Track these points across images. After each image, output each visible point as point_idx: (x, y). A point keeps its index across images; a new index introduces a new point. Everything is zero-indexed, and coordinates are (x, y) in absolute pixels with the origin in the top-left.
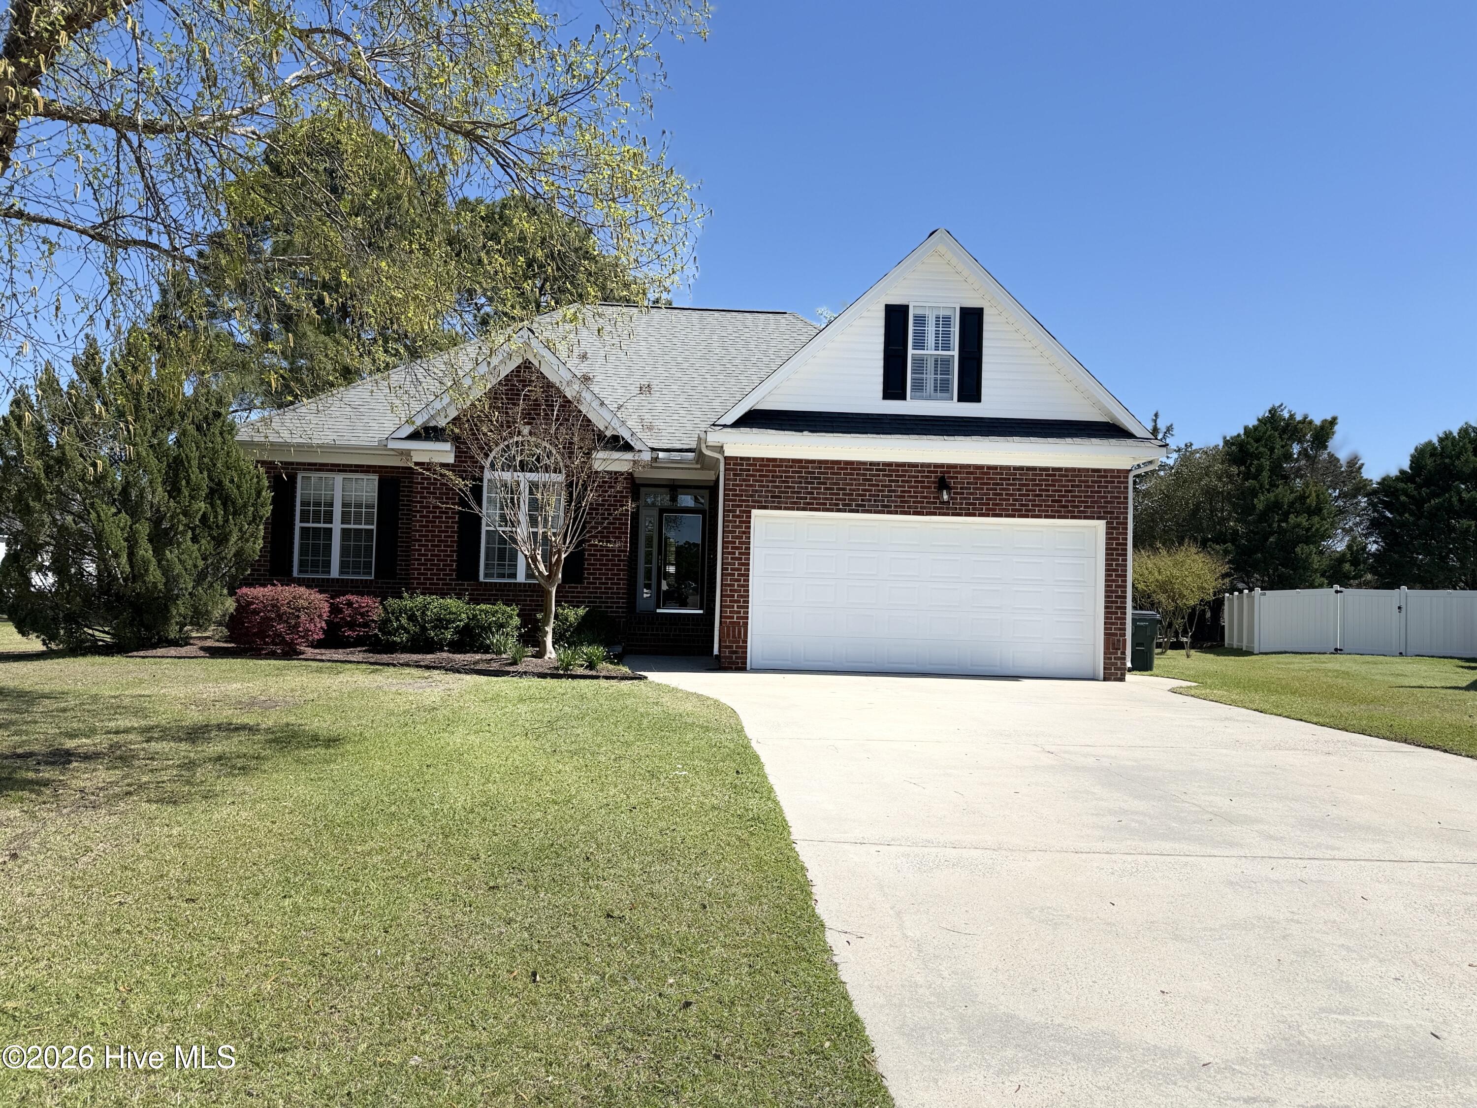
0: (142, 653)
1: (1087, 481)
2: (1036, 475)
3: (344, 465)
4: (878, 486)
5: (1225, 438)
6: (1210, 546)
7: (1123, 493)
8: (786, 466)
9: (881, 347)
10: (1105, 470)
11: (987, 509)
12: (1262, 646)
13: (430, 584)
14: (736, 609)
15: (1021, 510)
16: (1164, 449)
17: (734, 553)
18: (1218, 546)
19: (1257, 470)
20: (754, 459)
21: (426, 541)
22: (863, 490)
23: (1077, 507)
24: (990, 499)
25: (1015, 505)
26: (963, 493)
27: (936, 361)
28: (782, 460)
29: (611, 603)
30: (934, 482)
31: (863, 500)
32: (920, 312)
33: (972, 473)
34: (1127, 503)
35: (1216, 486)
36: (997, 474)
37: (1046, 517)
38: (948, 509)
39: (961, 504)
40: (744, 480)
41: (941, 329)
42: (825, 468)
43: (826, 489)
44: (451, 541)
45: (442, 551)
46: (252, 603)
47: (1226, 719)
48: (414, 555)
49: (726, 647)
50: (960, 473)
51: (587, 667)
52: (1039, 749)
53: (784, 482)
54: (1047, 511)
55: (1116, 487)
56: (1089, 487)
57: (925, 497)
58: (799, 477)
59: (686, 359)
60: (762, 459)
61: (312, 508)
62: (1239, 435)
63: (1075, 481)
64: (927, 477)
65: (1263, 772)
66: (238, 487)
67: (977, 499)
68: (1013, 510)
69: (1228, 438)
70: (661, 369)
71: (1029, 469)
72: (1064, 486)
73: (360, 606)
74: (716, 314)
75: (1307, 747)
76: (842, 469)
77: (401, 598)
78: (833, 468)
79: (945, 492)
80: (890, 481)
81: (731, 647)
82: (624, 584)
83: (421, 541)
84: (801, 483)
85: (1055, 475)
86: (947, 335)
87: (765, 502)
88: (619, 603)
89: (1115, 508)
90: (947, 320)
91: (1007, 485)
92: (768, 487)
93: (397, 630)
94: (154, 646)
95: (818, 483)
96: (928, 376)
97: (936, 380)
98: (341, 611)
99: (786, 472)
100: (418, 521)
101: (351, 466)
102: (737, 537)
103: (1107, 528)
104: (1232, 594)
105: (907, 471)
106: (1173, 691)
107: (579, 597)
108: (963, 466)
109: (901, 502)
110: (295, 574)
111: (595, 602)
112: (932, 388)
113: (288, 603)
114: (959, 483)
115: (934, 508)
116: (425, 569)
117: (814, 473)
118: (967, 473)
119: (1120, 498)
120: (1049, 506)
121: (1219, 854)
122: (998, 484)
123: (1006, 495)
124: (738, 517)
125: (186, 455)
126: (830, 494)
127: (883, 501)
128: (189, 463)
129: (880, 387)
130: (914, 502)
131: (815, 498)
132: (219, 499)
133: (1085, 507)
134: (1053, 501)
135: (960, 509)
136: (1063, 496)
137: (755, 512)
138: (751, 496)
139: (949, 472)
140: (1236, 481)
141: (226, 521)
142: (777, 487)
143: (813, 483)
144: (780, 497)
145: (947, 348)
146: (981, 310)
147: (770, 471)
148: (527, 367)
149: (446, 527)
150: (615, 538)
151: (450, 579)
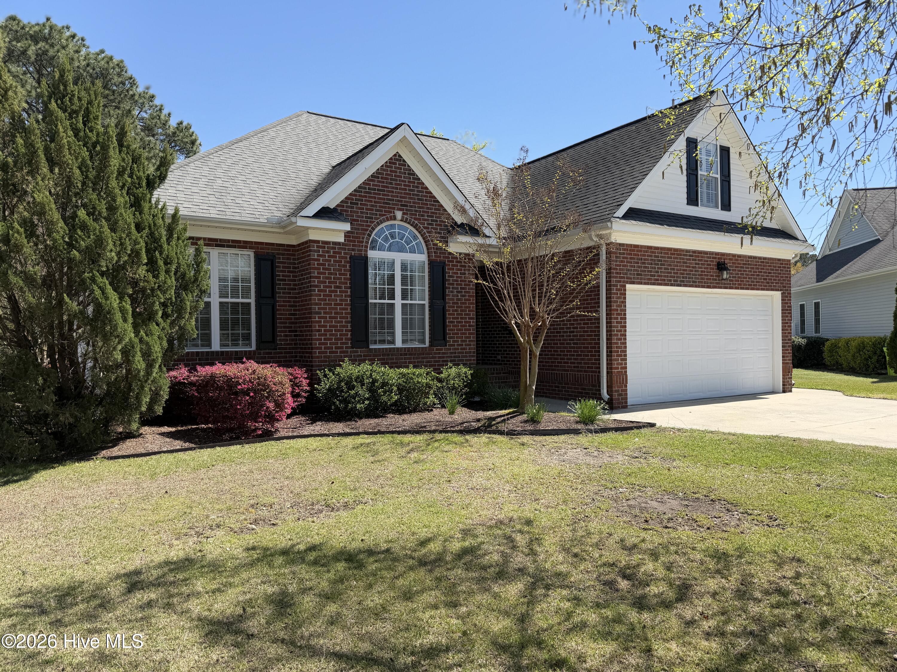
1: (776, 267)
2: (757, 262)
3: (221, 240)
4: (690, 267)
7: (789, 274)
8: (643, 251)
9: (685, 167)
10: (783, 260)
11: (738, 284)
13: (330, 352)
14: (620, 361)
17: (618, 318)
20: (627, 245)
21: (325, 313)
22: (683, 270)
23: (773, 283)
24: (739, 277)
30: (716, 265)
31: (683, 278)
33: (731, 259)
34: (790, 281)
36: (742, 260)
37: (761, 289)
38: (722, 284)
40: (622, 261)
42: (662, 253)
43: (665, 269)
44: (346, 313)
45: (339, 322)
48: (315, 327)
49: (617, 393)
50: (726, 259)
53: (643, 263)
54: (762, 286)
55: (787, 271)
56: (777, 270)
57: (712, 276)
58: (651, 260)
60: (631, 245)
63: (772, 266)
64: (711, 261)
67: (734, 277)
78: (668, 254)
79: (725, 272)
80: (695, 263)
81: (619, 391)
83: (320, 313)
84: (652, 264)
89: (786, 284)
91: (746, 268)
92: (635, 266)
100: (316, 295)
101: (228, 241)
103: (782, 297)
105: (703, 257)
107: (443, 357)
109: (701, 278)
111: (455, 361)
117: (657, 257)
119: (788, 277)
120: (762, 282)
122: (742, 267)
123: (746, 274)
124: (619, 290)
126: (667, 273)
127: (692, 278)
129: (685, 196)
130: (707, 279)
131: (659, 276)
133: (776, 283)
134: (763, 279)
136: (767, 276)
137: (628, 286)
138: (626, 274)
139: (722, 259)
142: (639, 267)
143: (658, 264)
144: (642, 275)
146: (729, 148)
148: (397, 160)
149: (341, 300)
150: (466, 307)
151: (346, 348)
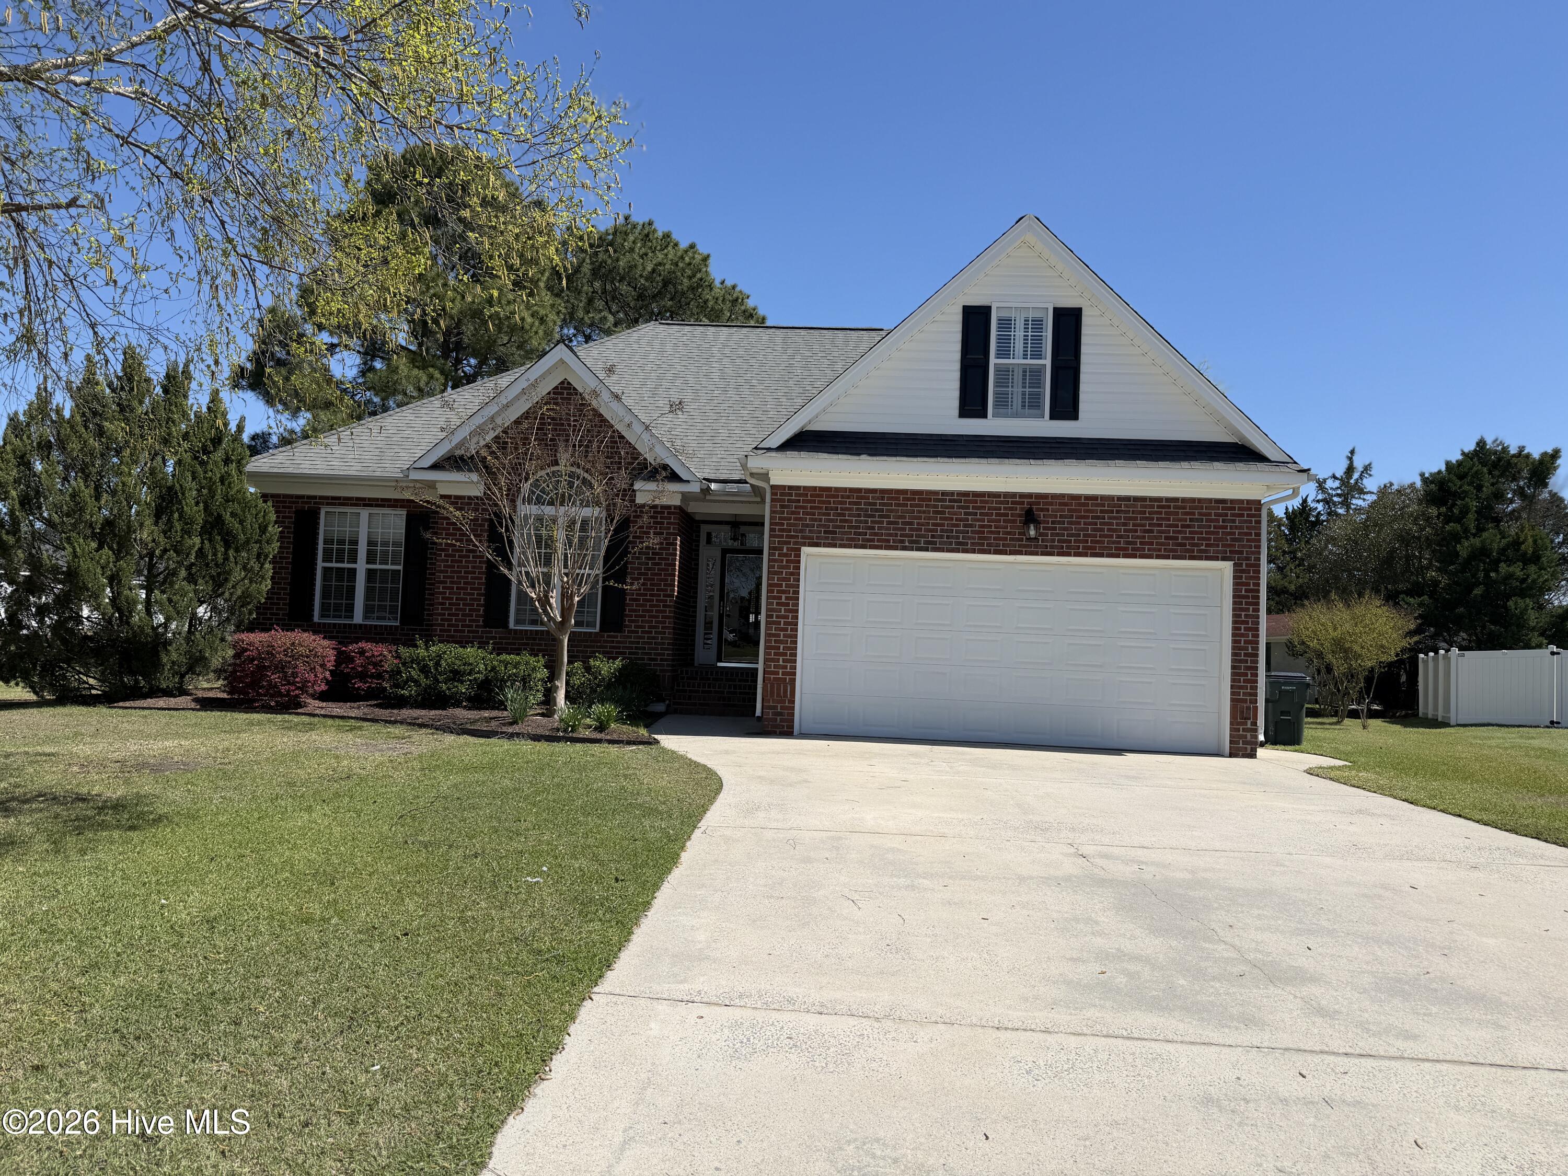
0: (127, 704)
1: (1210, 514)
2: (1145, 506)
3: (369, 499)
4: (952, 519)
5: (1422, 475)
6: (1403, 600)
7: (1254, 528)
8: (842, 497)
9: (957, 356)
10: (1232, 501)
11: (1084, 548)
12: (1459, 717)
13: (455, 631)
14: (781, 663)
15: (1126, 549)
16: (1305, 475)
17: (780, 598)
18: (1412, 600)
19: (1461, 512)
20: (805, 488)
21: (452, 582)
22: (934, 525)
23: (1197, 545)
24: (1089, 536)
25: (1119, 542)
26: (1055, 529)
27: (1025, 371)
28: (837, 489)
29: (655, 654)
30: (1020, 516)
31: (933, 536)
32: (1005, 314)
33: (1065, 504)
34: (1259, 541)
35: (1411, 529)
36: (1097, 505)
37: (1158, 557)
38: (1036, 547)
39: (1053, 541)
40: (793, 513)
41: (1030, 334)
42: (889, 499)
43: (889, 523)
44: (479, 584)
45: (469, 594)
46: (246, 650)
47: (1360, 811)
48: (438, 599)
49: (770, 708)
50: (1051, 504)
51: (596, 729)
52: (1072, 850)
53: (839, 515)
54: (1160, 550)
55: (1246, 521)
56: (1211, 520)
57: (1009, 533)
58: (857, 509)
59: (761, 382)
60: (815, 488)
61: (335, 546)
62: (1440, 472)
63: (1194, 514)
64: (1011, 509)
65: (1365, 896)
66: (241, 522)
67: (1072, 535)
68: (1116, 549)
69: (1427, 475)
70: (731, 393)
71: (1137, 499)
72: (1181, 520)
73: (373, 655)
74: (803, 332)
75: (1448, 857)
76: (908, 499)
77: (416, 646)
78: (898, 499)
79: (1032, 527)
80: (966, 514)
81: (775, 707)
82: (669, 633)
83: (445, 582)
84: (859, 516)
85: (1169, 507)
86: (1038, 341)
87: (818, 538)
88: (664, 654)
89: (1243, 546)
90: (1038, 324)
91: (1110, 518)
92: (821, 520)
93: (406, 682)
94: (145, 696)
95: (880, 516)
96: (1015, 390)
97: (1024, 394)
98: (352, 660)
99: (841, 503)
100: (443, 561)
101: (377, 499)
102: (784, 579)
103: (1235, 571)
104: (1427, 655)
105: (987, 502)
106: (1310, 772)
107: (617, 648)
108: (1054, 496)
109: (980, 538)
110: (316, 619)
111: (637, 653)
112: (1020, 403)
113: (285, 651)
114: (1051, 516)
115: (1020, 546)
116: (449, 615)
117: (875, 504)
118: (1060, 504)
119: (1250, 534)
120: (1162, 544)
121: (1221, 1041)
122: (1098, 517)
123: (1109, 530)
124: (786, 555)
125: (181, 485)
126: (894, 529)
127: (958, 538)
128: (183, 494)
129: (956, 403)
130: (995, 539)
131: (876, 534)
132: (219, 534)
133: (1207, 545)
134: (1166, 538)
135: (1052, 547)
136: (1179, 532)
137: (806, 550)
138: (801, 531)
139: (1039, 504)
140: (1435, 524)
141: (226, 559)
142: (831, 521)
143: (874, 516)
144: (835, 533)
145: (1038, 355)
146: (1080, 309)
147: (824, 502)
148: (565, 388)
149: (473, 567)
150: (661, 580)
151: (477, 626)
